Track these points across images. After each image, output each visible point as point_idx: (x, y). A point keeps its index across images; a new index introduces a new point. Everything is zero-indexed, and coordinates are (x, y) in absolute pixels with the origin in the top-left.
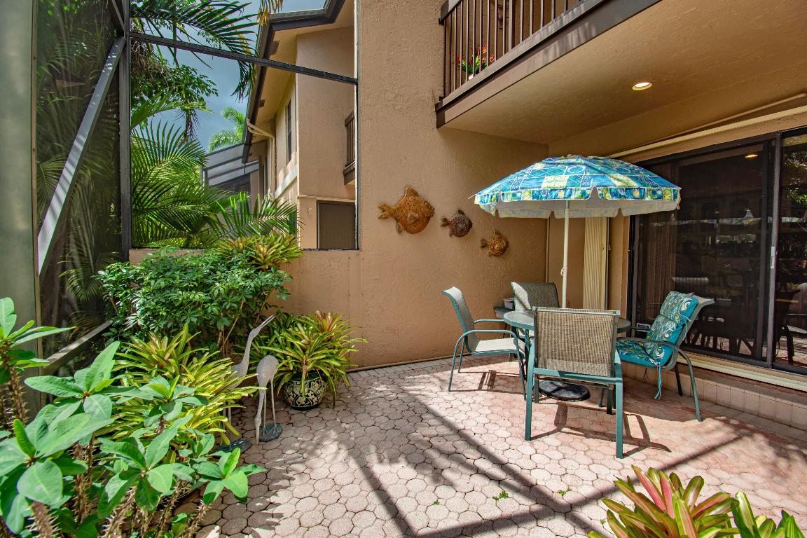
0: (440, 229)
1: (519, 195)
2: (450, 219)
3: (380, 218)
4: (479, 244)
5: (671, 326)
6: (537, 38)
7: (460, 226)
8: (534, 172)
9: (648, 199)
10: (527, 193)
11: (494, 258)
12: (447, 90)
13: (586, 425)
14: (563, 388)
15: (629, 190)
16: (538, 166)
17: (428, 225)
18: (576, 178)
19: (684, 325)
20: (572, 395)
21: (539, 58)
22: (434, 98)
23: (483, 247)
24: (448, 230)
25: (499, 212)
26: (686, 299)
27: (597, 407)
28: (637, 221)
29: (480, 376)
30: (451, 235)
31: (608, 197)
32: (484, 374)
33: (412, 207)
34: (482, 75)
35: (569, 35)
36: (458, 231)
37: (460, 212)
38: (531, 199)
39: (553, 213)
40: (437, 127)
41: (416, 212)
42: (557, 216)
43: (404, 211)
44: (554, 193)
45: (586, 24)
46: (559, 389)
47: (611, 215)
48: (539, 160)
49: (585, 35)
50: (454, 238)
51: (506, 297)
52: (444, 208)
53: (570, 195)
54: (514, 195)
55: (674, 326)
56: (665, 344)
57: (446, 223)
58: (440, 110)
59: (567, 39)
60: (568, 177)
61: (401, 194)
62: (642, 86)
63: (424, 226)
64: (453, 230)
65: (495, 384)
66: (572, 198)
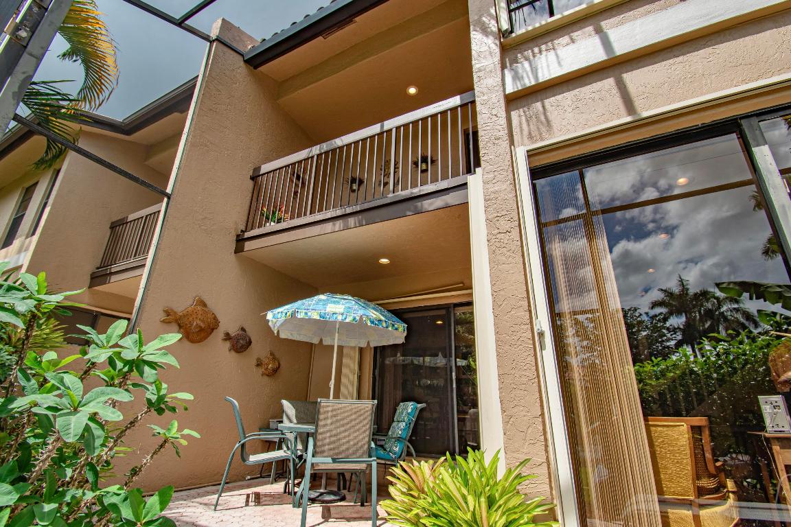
0: (220, 341)
1: (309, 314)
2: (233, 335)
3: (164, 322)
4: (254, 362)
5: (402, 425)
6: (329, 214)
7: (241, 342)
8: (320, 300)
9: (390, 329)
10: (316, 314)
11: (266, 378)
12: (249, 225)
13: (348, 515)
14: (325, 493)
15: (380, 321)
16: (322, 297)
17: (211, 336)
18: (349, 308)
19: (410, 424)
20: (332, 497)
21: (328, 227)
22: (236, 229)
23: (258, 365)
24: (228, 344)
25: (280, 333)
26: (411, 404)
27: (352, 504)
28: (378, 351)
29: (245, 497)
30: (230, 350)
31: (369, 324)
32: (248, 496)
33: (199, 316)
34: (283, 225)
35: (349, 219)
36: (239, 347)
37: (243, 329)
38: (318, 318)
39: (321, 340)
40: (235, 253)
41: (203, 321)
42: (325, 343)
43: (191, 319)
44: (335, 316)
45: (360, 217)
46: (322, 494)
47: (362, 346)
48: (323, 293)
49: (359, 223)
50: (233, 353)
51: (272, 418)
52: (229, 323)
53: (345, 319)
54: (306, 313)
55: (404, 424)
56: (399, 439)
57: (228, 337)
58: (240, 240)
59: (348, 221)
60: (343, 306)
61: (190, 302)
62: (384, 261)
63: (205, 338)
64: (233, 346)
65: (261, 501)
66: (347, 320)
